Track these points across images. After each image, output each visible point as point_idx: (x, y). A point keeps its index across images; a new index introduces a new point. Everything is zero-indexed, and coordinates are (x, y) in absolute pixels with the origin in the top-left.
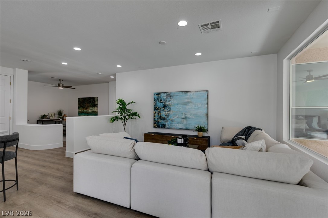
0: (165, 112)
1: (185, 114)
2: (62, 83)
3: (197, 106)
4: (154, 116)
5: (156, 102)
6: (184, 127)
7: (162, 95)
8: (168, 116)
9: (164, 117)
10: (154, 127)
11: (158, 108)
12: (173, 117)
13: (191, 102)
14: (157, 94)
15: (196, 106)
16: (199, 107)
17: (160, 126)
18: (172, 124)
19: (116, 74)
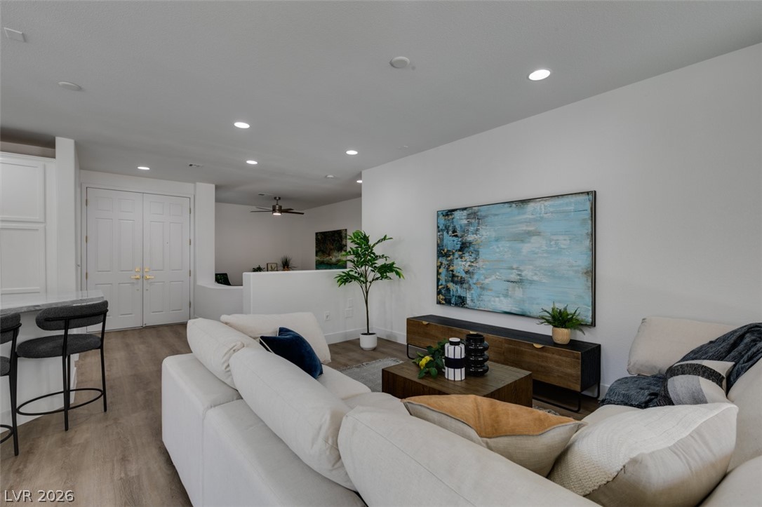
0: (464, 263)
1: (517, 269)
2: (280, 203)
3: (556, 244)
4: (438, 273)
5: (443, 235)
6: (514, 309)
7: (457, 215)
8: (473, 273)
9: (461, 278)
10: (439, 303)
11: (448, 251)
12: (486, 278)
13: (537, 233)
14: (444, 213)
15: (553, 243)
16: (563, 246)
17: (453, 301)
18: (484, 297)
19: (361, 173)
